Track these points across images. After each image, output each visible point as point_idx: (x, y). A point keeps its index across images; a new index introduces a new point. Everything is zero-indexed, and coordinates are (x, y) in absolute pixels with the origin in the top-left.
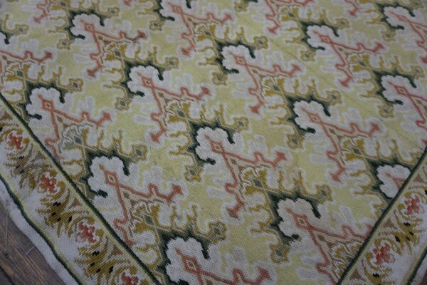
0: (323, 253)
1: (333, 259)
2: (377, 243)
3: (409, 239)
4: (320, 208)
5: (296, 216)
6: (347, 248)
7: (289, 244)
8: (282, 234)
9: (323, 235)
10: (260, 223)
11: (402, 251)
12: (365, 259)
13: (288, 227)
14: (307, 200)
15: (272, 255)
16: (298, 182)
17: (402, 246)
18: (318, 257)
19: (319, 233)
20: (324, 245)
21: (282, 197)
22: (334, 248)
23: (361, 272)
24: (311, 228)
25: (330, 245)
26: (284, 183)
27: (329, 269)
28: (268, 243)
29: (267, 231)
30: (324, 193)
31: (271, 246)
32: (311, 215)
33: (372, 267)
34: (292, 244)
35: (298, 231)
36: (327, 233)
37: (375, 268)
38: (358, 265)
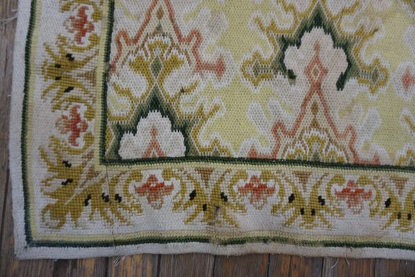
0: (299, 121)
1: (300, 138)
2: (364, 181)
3: (399, 216)
4: (351, 82)
5: (317, 60)
6: (328, 147)
7: (276, 73)
8: (281, 59)
9: (321, 107)
10: (273, 24)
11: (377, 215)
12: (331, 176)
13: (295, 59)
14: (348, 60)
15: (248, 62)
16: (363, 34)
17: (383, 213)
18: (289, 119)
19: (319, 101)
20: (309, 118)
21: (327, 28)
22: (314, 132)
23: (311, 181)
24: (317, 87)
25: (315, 124)
26: (347, 19)
27: (286, 140)
28: (257, 48)
29: (271, 39)
30: (375, 76)
31: (256, 55)
32: (333, 77)
33: (328, 191)
34: (280, 76)
35: (300, 74)
36: (326, 111)
37: (329, 195)
38: (317, 172)
